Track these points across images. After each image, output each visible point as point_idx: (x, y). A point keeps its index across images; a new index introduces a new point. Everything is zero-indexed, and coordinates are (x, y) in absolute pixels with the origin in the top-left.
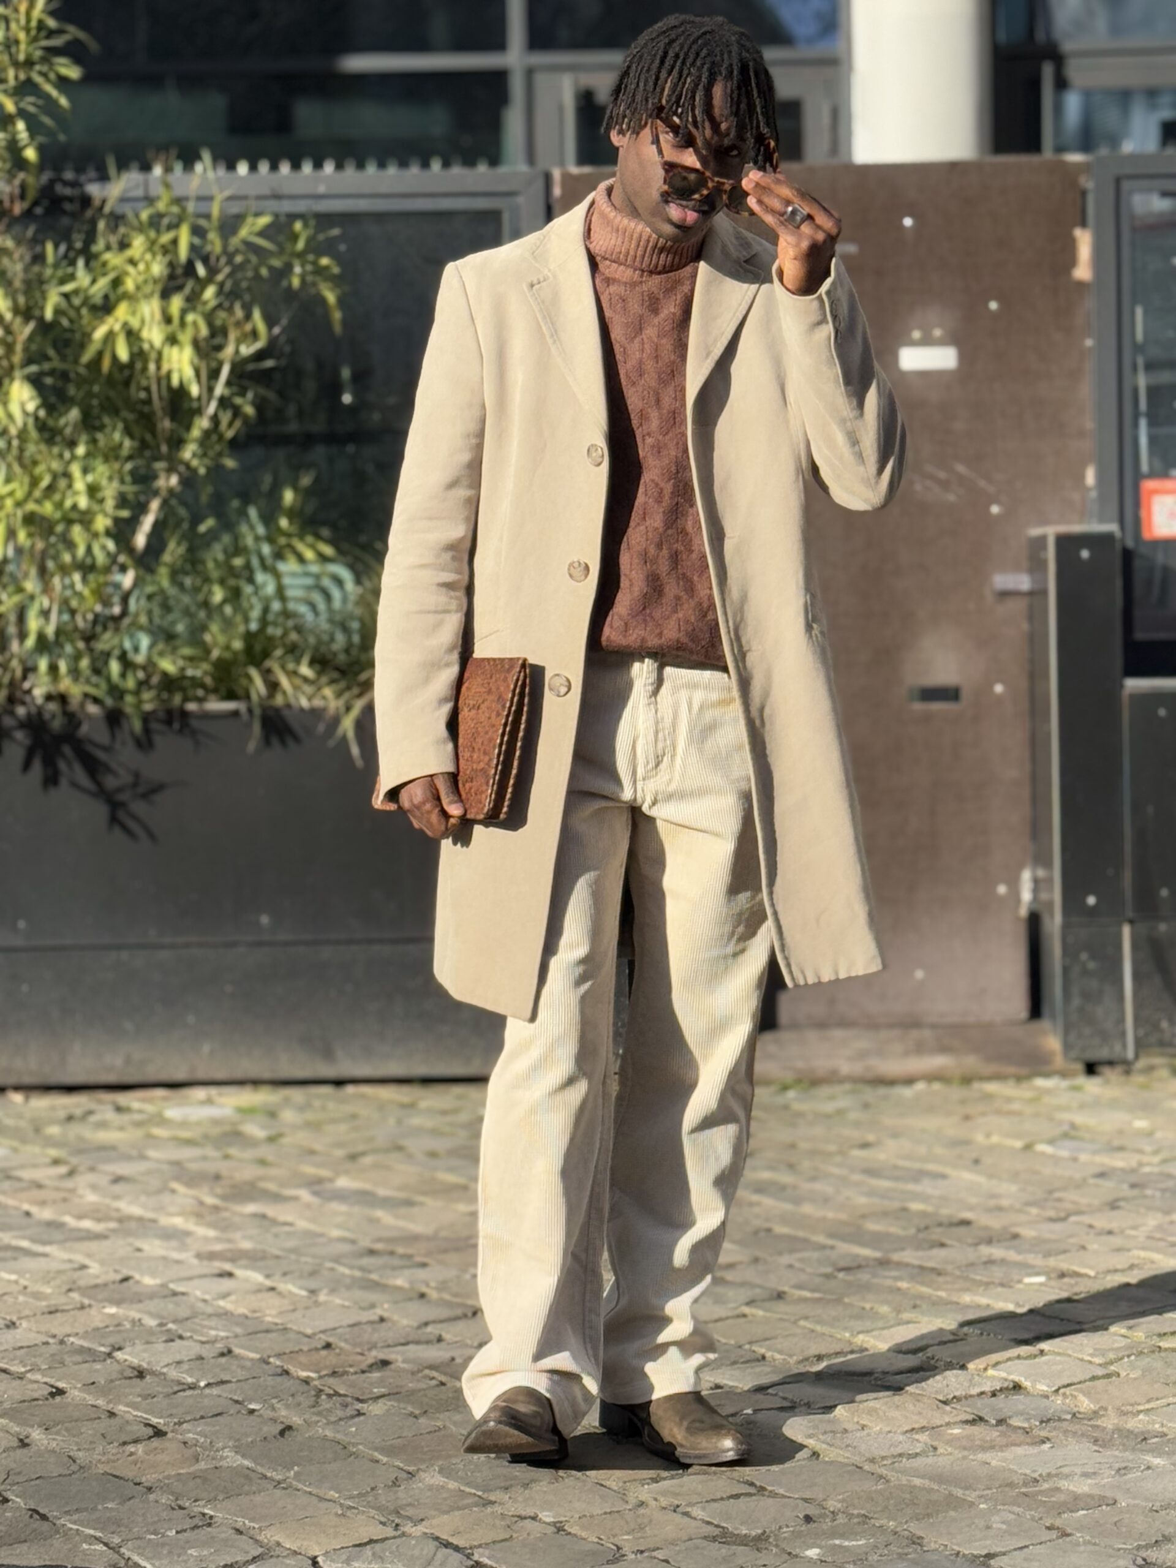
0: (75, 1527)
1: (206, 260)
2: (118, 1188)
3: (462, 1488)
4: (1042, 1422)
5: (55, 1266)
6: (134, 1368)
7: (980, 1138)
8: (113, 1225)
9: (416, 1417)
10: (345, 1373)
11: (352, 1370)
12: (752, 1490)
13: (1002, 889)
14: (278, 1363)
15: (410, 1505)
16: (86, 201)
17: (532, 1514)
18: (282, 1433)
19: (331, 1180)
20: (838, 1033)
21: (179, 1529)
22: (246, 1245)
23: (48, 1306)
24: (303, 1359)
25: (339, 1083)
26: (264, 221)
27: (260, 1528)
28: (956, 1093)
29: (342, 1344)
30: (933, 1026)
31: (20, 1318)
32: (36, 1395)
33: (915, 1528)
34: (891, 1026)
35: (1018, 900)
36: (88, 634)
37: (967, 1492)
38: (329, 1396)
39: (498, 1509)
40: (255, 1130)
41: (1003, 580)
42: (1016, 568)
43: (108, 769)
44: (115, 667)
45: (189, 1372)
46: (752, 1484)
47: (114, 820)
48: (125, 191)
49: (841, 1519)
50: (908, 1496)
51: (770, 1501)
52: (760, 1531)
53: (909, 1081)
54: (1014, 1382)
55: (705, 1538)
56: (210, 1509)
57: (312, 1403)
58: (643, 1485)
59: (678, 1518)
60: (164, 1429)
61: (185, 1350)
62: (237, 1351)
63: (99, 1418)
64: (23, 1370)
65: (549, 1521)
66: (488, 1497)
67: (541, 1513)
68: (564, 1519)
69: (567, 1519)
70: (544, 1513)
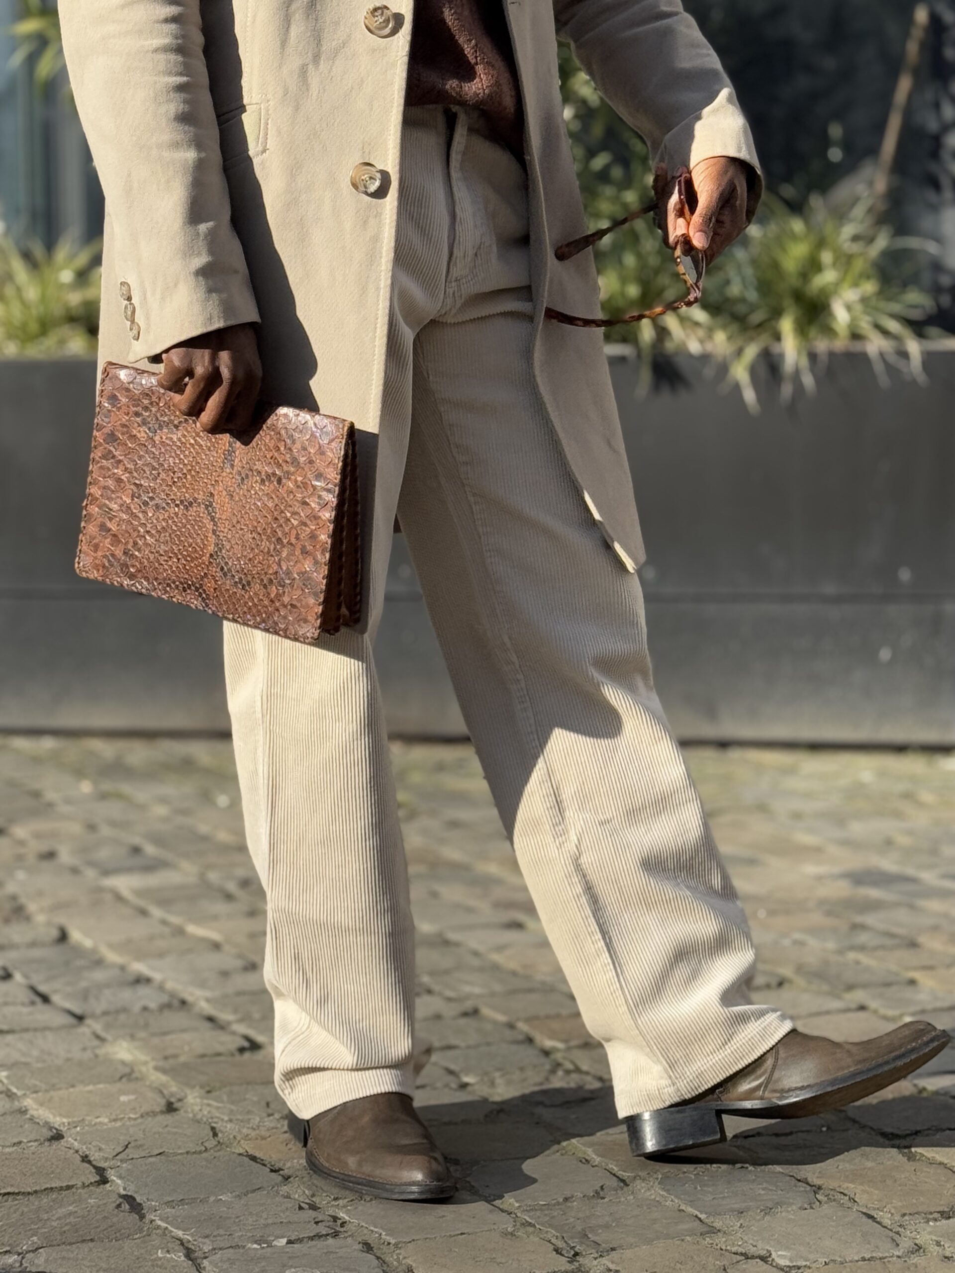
0: (164, 1225)
3: (683, 1207)
14: (525, 1028)
17: (763, 1253)
21: (293, 1238)
27: (396, 1245)
32: (220, 1049)
39: (720, 1241)
56: (348, 1212)
62: (485, 1011)
65: (784, 1264)
66: (712, 1222)
67: (775, 1251)
68: (804, 1263)
69: (808, 1263)
70: (780, 1253)
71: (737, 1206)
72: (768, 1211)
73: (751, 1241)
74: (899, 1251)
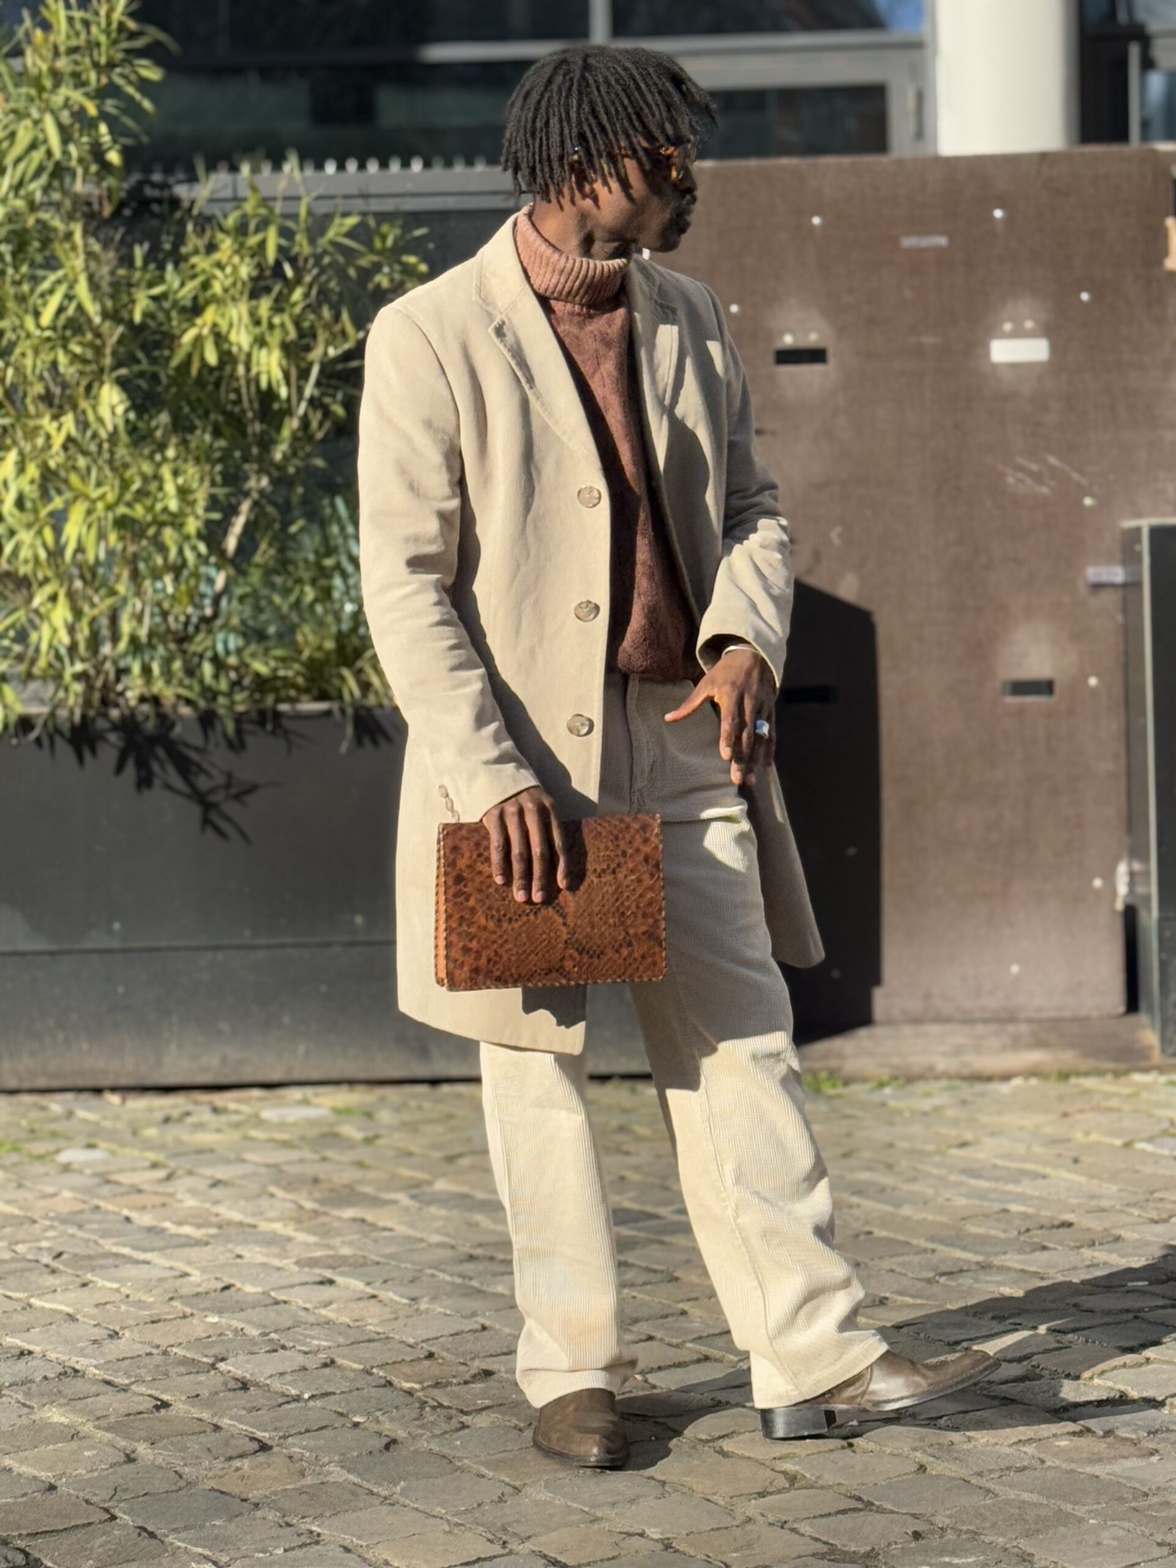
0: (182, 1545)
1: (293, 261)
2: (216, 1192)
3: (569, 1504)
4: (1149, 1433)
5: (156, 1273)
6: (237, 1379)
7: (1079, 1136)
8: (212, 1231)
9: (520, 1430)
10: (449, 1384)
11: (455, 1381)
12: (860, 1505)
13: (1098, 883)
14: (381, 1374)
15: (518, 1521)
16: (175, 203)
17: (640, 1531)
18: (387, 1447)
19: (430, 1183)
20: (934, 1029)
21: (287, 1547)
22: (346, 1251)
23: (151, 1316)
24: (406, 1369)
25: (434, 1082)
26: (352, 221)
27: (367, 1546)
28: (1055, 1088)
29: (445, 1354)
30: (1030, 1021)
31: (122, 1328)
32: (141, 1408)
33: (1025, 1545)
34: (986, 1021)
35: (1114, 893)
36: (182, 635)
37: (1077, 1507)
38: (434, 1408)
39: (606, 1525)
40: (351, 1131)
41: (1095, 573)
42: (1110, 561)
43: (201, 769)
44: (207, 669)
45: (293, 1383)
46: (859, 1499)
47: (206, 821)
48: (213, 192)
49: (950, 1536)
50: (1017, 1511)
51: (878, 1516)
52: (869, 1548)
53: (1006, 1077)
54: (1121, 1392)
55: (814, 1555)
56: (318, 1526)
57: (414, 1416)
58: (750, 1500)
59: (785, 1534)
60: (269, 1443)
61: (289, 1360)
62: (339, 1361)
63: (204, 1432)
64: (127, 1382)
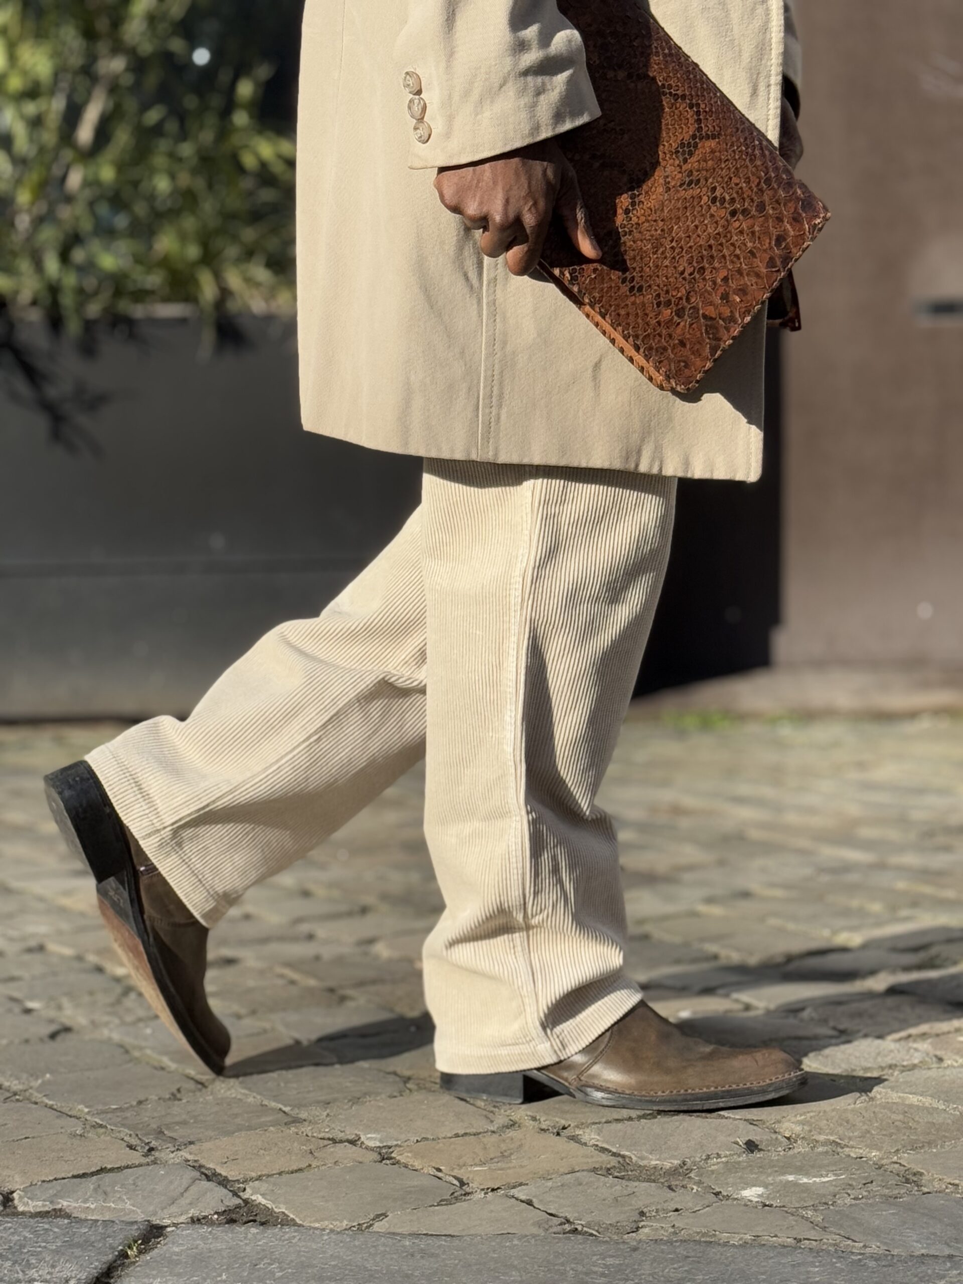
3: (266, 1102)
17: (351, 1137)
33: (910, 1161)
39: (307, 1129)
49: (801, 1148)
52: (676, 1162)
55: (594, 1170)
59: (561, 1143)
65: (373, 1146)
66: (298, 1114)
67: (365, 1134)
68: (395, 1143)
69: (399, 1143)
70: (369, 1136)
71: (323, 1098)
72: (356, 1100)
73: (339, 1128)
74: (494, 1126)
